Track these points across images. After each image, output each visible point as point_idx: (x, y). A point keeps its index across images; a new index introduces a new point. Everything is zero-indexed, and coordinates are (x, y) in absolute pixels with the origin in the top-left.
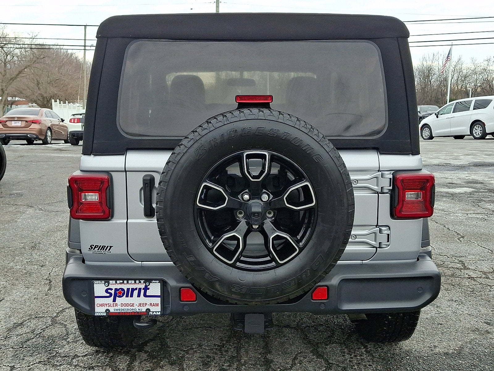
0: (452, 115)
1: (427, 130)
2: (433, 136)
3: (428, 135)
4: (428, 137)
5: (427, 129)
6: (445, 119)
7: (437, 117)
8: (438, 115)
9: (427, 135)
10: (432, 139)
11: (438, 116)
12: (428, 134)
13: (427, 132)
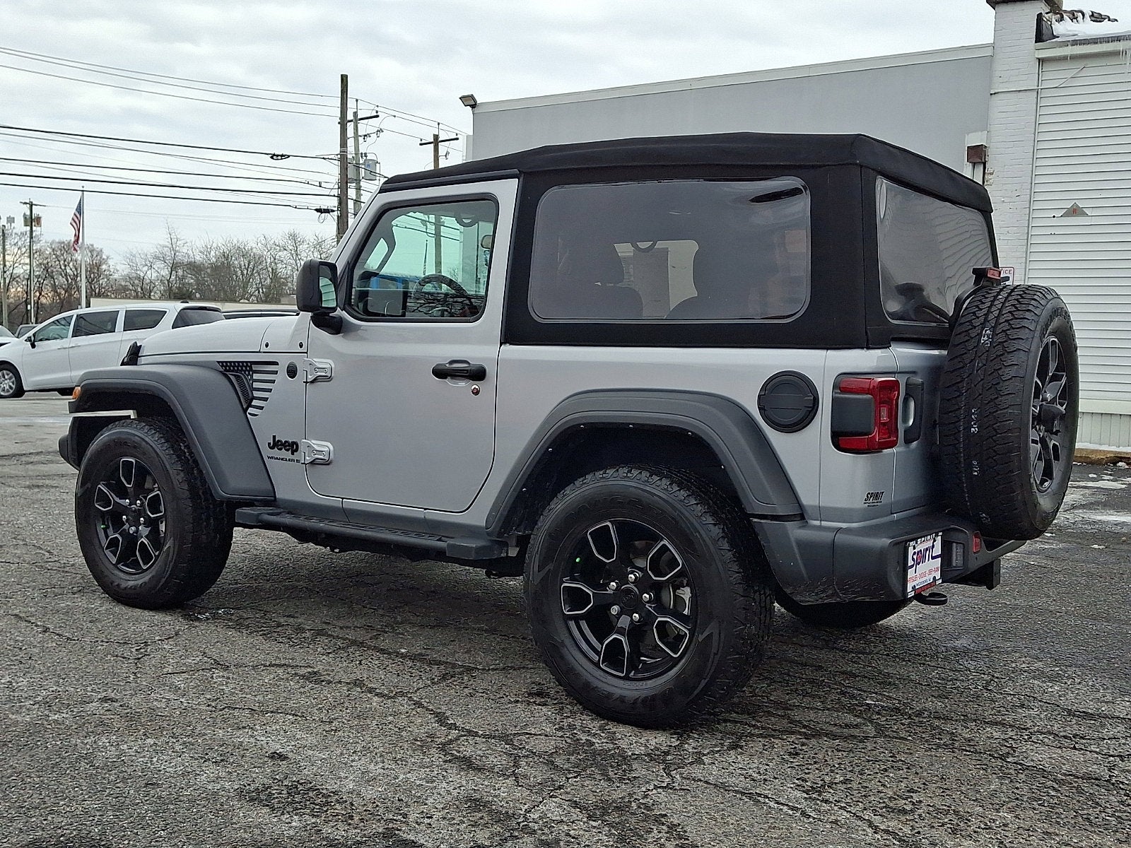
0: (70, 341)
1: (6, 377)
2: (25, 389)
3: (11, 387)
4: (11, 391)
5: (8, 375)
6: (55, 350)
7: (33, 346)
8: (34, 341)
9: (8, 387)
10: (21, 396)
11: (36, 343)
12: (11, 384)
13: (6, 382)
